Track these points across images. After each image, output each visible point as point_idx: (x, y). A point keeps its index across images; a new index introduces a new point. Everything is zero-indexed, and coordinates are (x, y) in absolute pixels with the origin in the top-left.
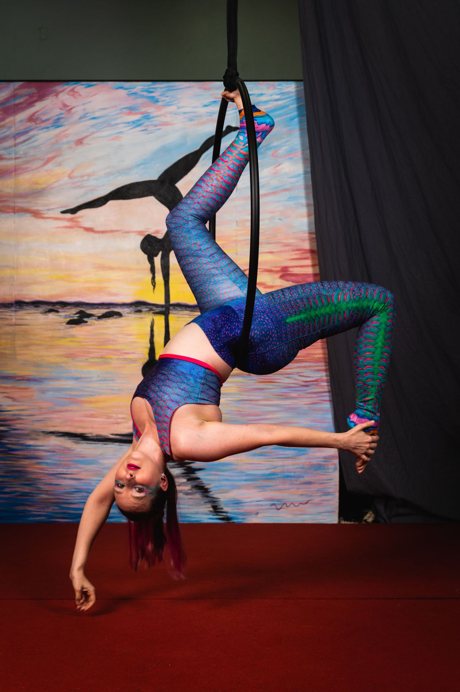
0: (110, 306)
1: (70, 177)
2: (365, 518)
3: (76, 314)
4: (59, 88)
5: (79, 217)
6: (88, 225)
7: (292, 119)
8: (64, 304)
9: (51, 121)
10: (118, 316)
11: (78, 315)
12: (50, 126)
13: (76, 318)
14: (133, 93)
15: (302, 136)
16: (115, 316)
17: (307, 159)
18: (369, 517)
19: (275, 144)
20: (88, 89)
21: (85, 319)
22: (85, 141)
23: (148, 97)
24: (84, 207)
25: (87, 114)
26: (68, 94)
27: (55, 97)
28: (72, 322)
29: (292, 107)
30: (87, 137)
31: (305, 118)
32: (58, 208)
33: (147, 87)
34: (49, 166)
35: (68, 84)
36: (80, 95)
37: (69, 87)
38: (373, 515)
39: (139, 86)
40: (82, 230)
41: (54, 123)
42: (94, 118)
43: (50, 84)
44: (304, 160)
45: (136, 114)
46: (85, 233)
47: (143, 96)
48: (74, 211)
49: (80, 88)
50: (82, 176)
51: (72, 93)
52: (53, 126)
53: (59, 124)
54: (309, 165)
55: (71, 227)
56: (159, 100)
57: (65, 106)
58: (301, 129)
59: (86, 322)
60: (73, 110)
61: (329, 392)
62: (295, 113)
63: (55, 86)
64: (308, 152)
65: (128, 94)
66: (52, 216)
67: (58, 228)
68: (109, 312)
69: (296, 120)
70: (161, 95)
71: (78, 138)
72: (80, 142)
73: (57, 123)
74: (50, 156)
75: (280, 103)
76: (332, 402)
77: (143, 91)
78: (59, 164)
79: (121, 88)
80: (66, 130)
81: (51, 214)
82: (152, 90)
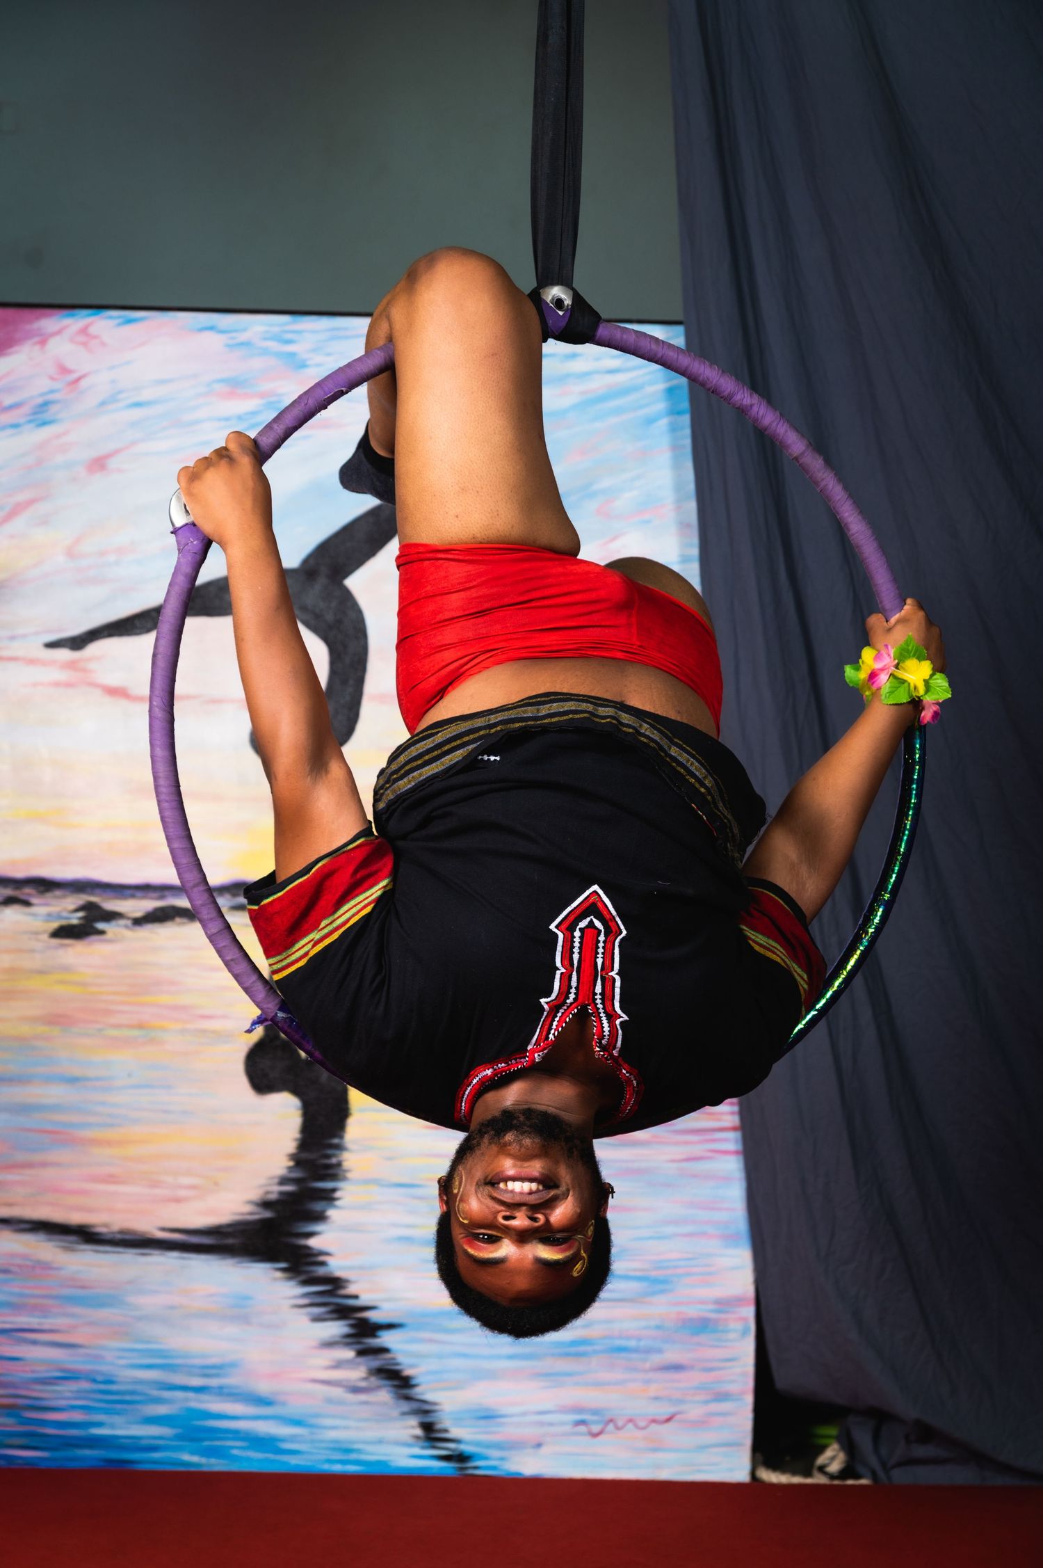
0: (166, 893)
1: (71, 553)
2: (821, 1460)
3: (77, 910)
4: (50, 323)
5: (89, 660)
6: (113, 680)
7: (650, 421)
8: (45, 885)
9: (26, 409)
10: (185, 920)
11: (81, 914)
12: (22, 420)
13: (75, 922)
14: (242, 344)
15: (676, 466)
16: (178, 920)
17: (688, 525)
18: (833, 1458)
19: (605, 483)
20: (128, 330)
21: (100, 926)
22: (113, 463)
23: (279, 355)
24: (106, 633)
25: (120, 392)
26: (72, 340)
27: (37, 348)
28: (65, 932)
29: (650, 389)
30: (117, 452)
31: (686, 419)
32: (37, 633)
33: (276, 329)
34: (18, 524)
35: (73, 315)
36: (103, 344)
37: (73, 323)
38: (842, 1456)
39: (258, 326)
40: (98, 692)
41: (35, 413)
42: (138, 405)
43: (26, 313)
44: (683, 525)
45: (247, 396)
46: (108, 700)
47: (265, 352)
48: (78, 643)
49: (105, 325)
50: (102, 554)
51: (82, 338)
52: (30, 422)
53: (46, 416)
54: (695, 541)
55: (68, 685)
56: (309, 363)
57: (64, 370)
58: (675, 448)
59: (102, 932)
60: (84, 383)
61: (734, 1129)
62: (661, 406)
63: (38, 318)
64: (692, 506)
65: (228, 346)
66: (20, 653)
67: (35, 685)
68: (162, 909)
69: (664, 423)
70: (315, 350)
71: (94, 454)
72: (99, 464)
73: (41, 414)
74: (21, 497)
75: (621, 378)
76: (741, 1158)
77: (265, 339)
78: (44, 521)
79: (211, 328)
80: (65, 434)
81: (17, 649)
82: (289, 336)
